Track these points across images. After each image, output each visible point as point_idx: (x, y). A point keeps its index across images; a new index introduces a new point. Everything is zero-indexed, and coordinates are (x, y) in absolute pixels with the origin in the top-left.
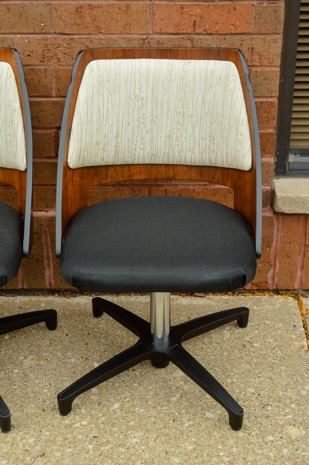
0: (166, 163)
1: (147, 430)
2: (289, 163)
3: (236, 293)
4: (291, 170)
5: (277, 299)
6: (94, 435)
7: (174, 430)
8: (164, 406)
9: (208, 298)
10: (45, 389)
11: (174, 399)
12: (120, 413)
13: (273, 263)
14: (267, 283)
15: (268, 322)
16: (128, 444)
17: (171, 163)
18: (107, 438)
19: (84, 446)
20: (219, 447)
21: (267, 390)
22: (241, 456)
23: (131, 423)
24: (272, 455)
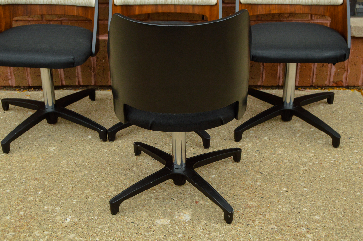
0: (290, 3)
1: (286, 148)
2: (356, 9)
3: (323, 88)
4: (358, 13)
5: (348, 92)
6: (257, 150)
7: (301, 148)
8: (293, 138)
9: (307, 91)
10: (223, 131)
11: (298, 135)
12: (269, 141)
13: (346, 69)
14: (342, 81)
15: (345, 102)
16: (277, 153)
17: (293, 3)
18: (264, 151)
19: (253, 154)
20: (328, 154)
21: (350, 131)
22: (341, 158)
23: (276, 145)
24: (358, 158)
